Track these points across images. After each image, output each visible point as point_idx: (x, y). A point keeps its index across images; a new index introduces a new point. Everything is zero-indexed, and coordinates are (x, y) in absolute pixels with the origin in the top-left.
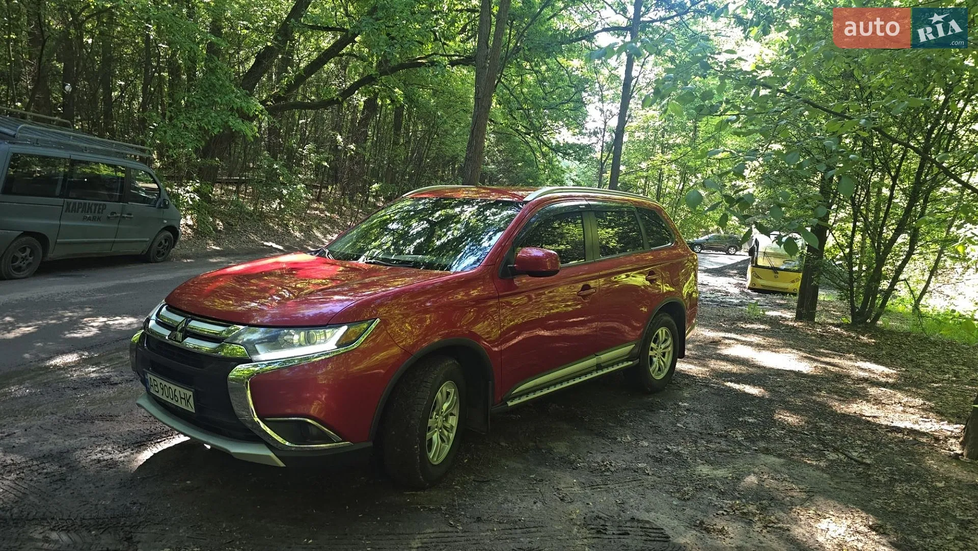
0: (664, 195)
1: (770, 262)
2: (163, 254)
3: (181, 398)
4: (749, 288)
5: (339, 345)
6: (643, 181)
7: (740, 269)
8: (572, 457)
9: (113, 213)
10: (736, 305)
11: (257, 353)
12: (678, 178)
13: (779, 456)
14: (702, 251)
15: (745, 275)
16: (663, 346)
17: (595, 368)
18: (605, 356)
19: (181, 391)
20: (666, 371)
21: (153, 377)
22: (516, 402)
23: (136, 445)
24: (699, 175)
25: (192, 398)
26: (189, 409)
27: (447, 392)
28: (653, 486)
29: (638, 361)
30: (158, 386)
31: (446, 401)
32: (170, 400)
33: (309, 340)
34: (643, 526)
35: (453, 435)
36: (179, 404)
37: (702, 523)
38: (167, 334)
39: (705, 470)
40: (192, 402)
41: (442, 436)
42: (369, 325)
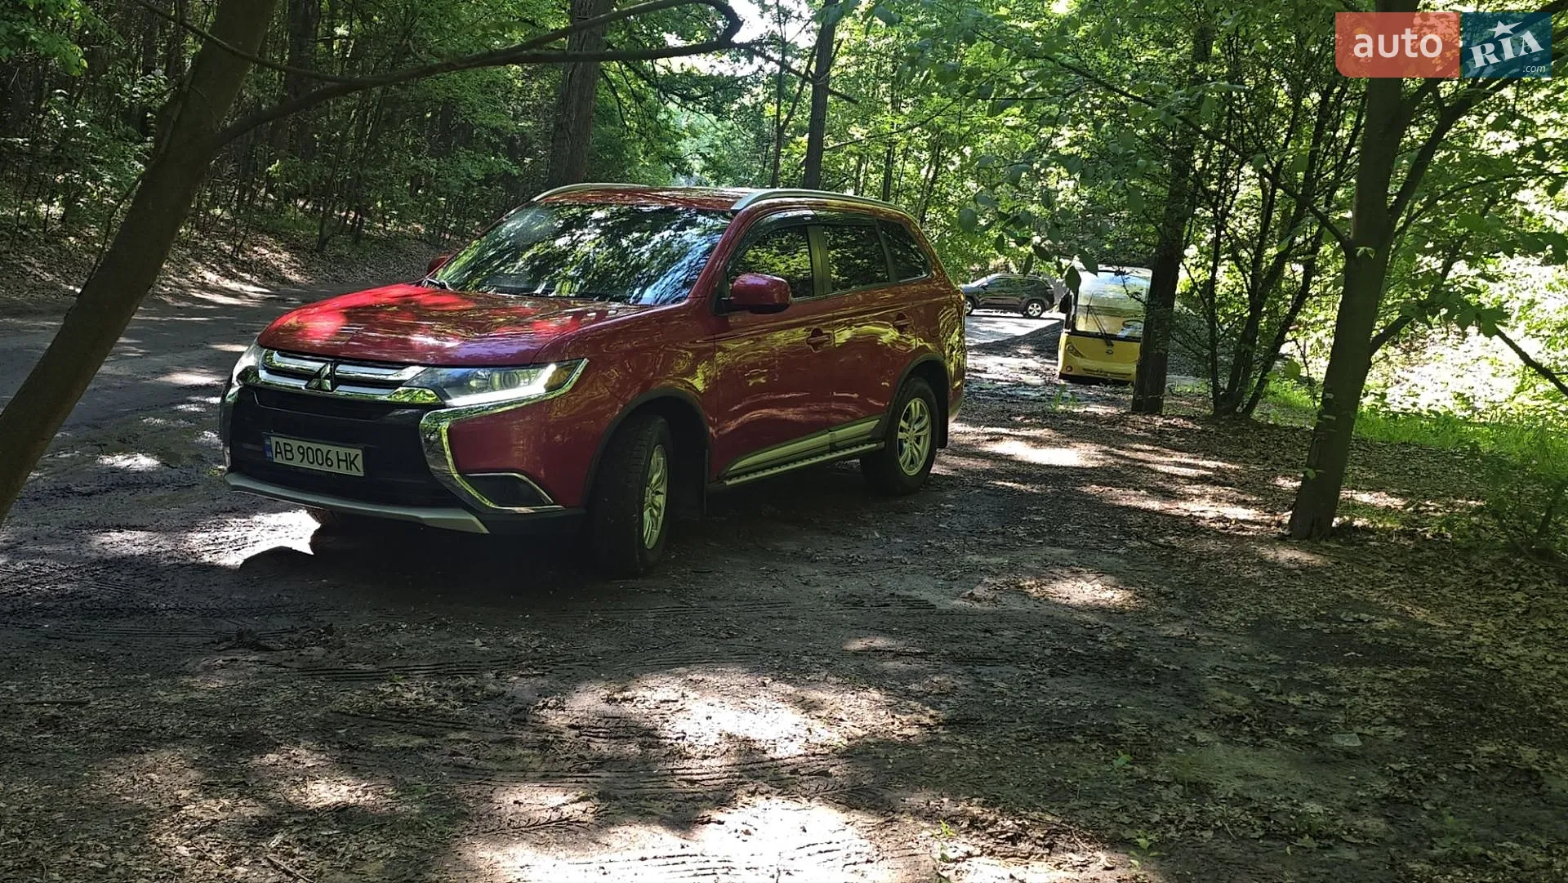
0: (898, 192)
1: (1099, 324)
3: (339, 460)
4: (1062, 376)
5: (549, 387)
6: (853, 161)
7: (1044, 344)
8: (808, 551)
10: (1034, 400)
12: (925, 155)
13: (1069, 547)
14: (975, 312)
15: (1056, 353)
16: (917, 427)
17: (829, 448)
18: (841, 433)
19: (335, 451)
20: (921, 463)
21: (282, 441)
22: (735, 481)
24: (968, 151)
25: (360, 458)
26: (354, 472)
27: (658, 460)
28: (913, 572)
29: (883, 444)
30: (292, 452)
31: (657, 471)
32: (315, 467)
33: (507, 383)
34: (905, 600)
35: (661, 518)
36: (334, 469)
37: (972, 594)
38: (301, 384)
39: (976, 558)
40: (359, 462)
41: (652, 515)
42: (577, 365)
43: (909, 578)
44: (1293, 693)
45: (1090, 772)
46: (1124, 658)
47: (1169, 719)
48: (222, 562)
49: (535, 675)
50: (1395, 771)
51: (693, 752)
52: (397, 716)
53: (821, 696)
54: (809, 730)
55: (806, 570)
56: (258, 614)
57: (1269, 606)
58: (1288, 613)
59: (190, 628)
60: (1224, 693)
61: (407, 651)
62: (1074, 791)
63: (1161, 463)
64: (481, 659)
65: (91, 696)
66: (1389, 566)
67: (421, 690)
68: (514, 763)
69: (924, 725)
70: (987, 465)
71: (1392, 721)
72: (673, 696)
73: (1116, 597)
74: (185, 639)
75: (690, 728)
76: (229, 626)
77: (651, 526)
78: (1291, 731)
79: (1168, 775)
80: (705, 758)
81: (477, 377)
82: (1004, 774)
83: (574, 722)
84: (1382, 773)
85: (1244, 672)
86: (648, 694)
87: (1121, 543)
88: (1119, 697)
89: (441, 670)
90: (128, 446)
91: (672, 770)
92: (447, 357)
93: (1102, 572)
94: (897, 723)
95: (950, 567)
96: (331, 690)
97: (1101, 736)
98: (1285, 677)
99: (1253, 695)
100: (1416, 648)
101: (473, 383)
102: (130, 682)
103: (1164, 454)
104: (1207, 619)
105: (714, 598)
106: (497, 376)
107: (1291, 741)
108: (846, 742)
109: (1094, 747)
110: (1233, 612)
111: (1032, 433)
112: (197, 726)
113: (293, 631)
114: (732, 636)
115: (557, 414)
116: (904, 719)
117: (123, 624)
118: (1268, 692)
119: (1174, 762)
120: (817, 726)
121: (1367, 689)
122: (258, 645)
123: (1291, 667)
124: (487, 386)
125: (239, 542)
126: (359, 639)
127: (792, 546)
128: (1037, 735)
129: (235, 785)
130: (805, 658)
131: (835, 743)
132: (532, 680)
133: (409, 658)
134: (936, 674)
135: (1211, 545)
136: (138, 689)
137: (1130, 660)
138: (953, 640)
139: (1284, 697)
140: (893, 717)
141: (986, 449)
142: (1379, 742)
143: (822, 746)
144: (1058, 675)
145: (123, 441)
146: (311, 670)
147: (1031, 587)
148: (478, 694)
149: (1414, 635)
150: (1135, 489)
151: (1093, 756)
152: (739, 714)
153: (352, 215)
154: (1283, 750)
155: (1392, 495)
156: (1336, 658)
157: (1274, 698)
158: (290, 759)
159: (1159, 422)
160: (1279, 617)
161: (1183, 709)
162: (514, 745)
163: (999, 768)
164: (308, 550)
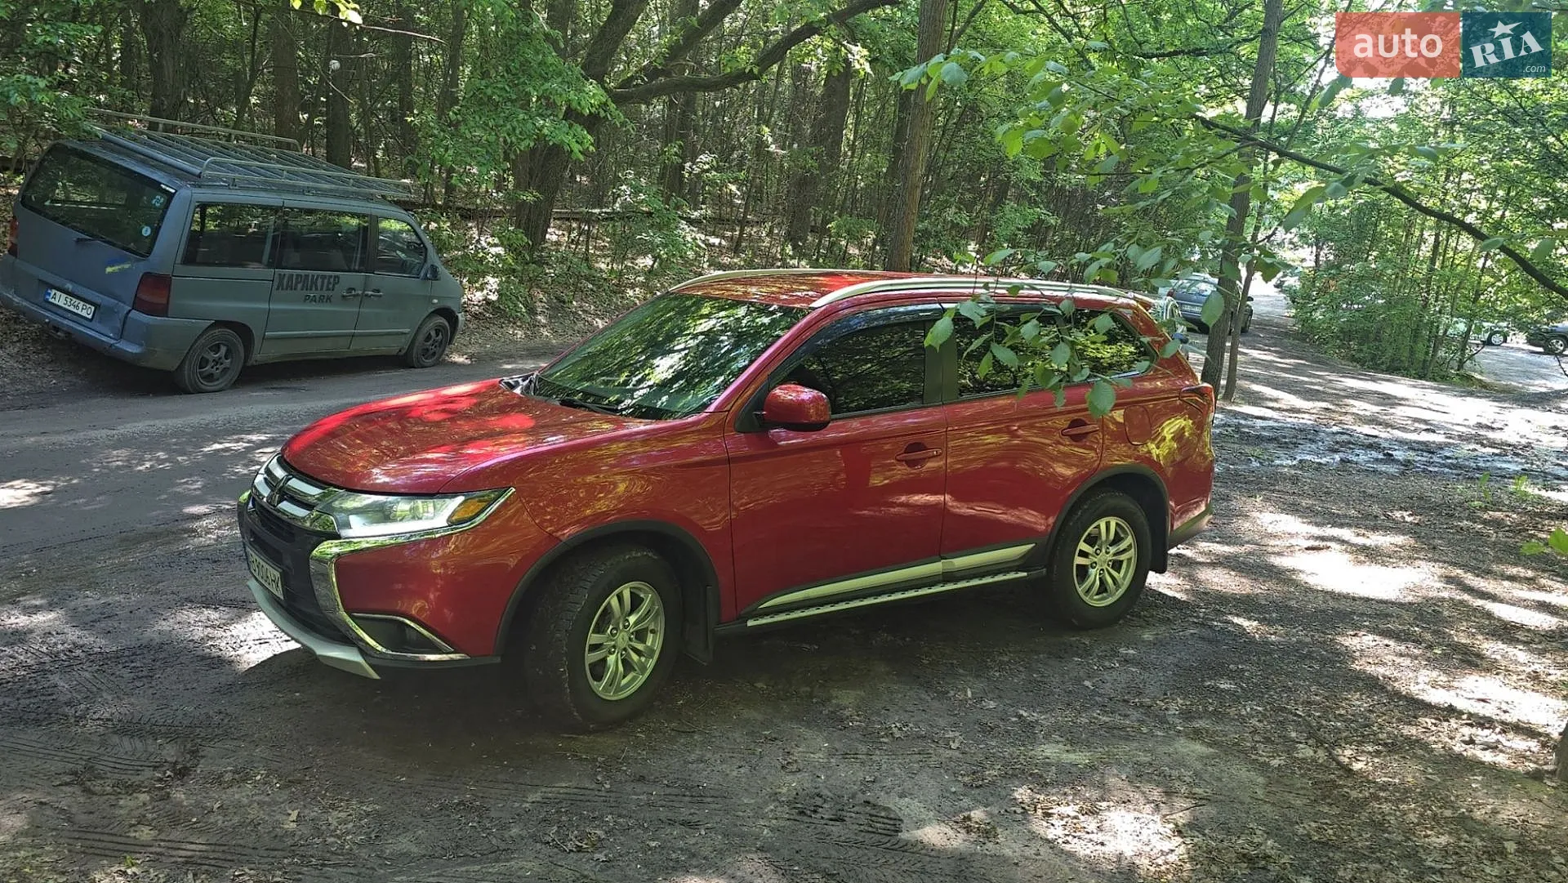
2: (434, 354)
3: (272, 580)
5: (452, 523)
9: (350, 289)
11: (348, 525)
13: (1213, 744)
17: (941, 578)
18: (963, 561)
20: (1119, 593)
22: (764, 621)
23: (257, 642)
25: (280, 581)
26: (279, 595)
27: (639, 598)
29: (1043, 572)
31: (635, 610)
32: (264, 582)
36: (271, 589)
37: (967, 820)
40: (280, 585)
42: (497, 495)
115: (460, 551)
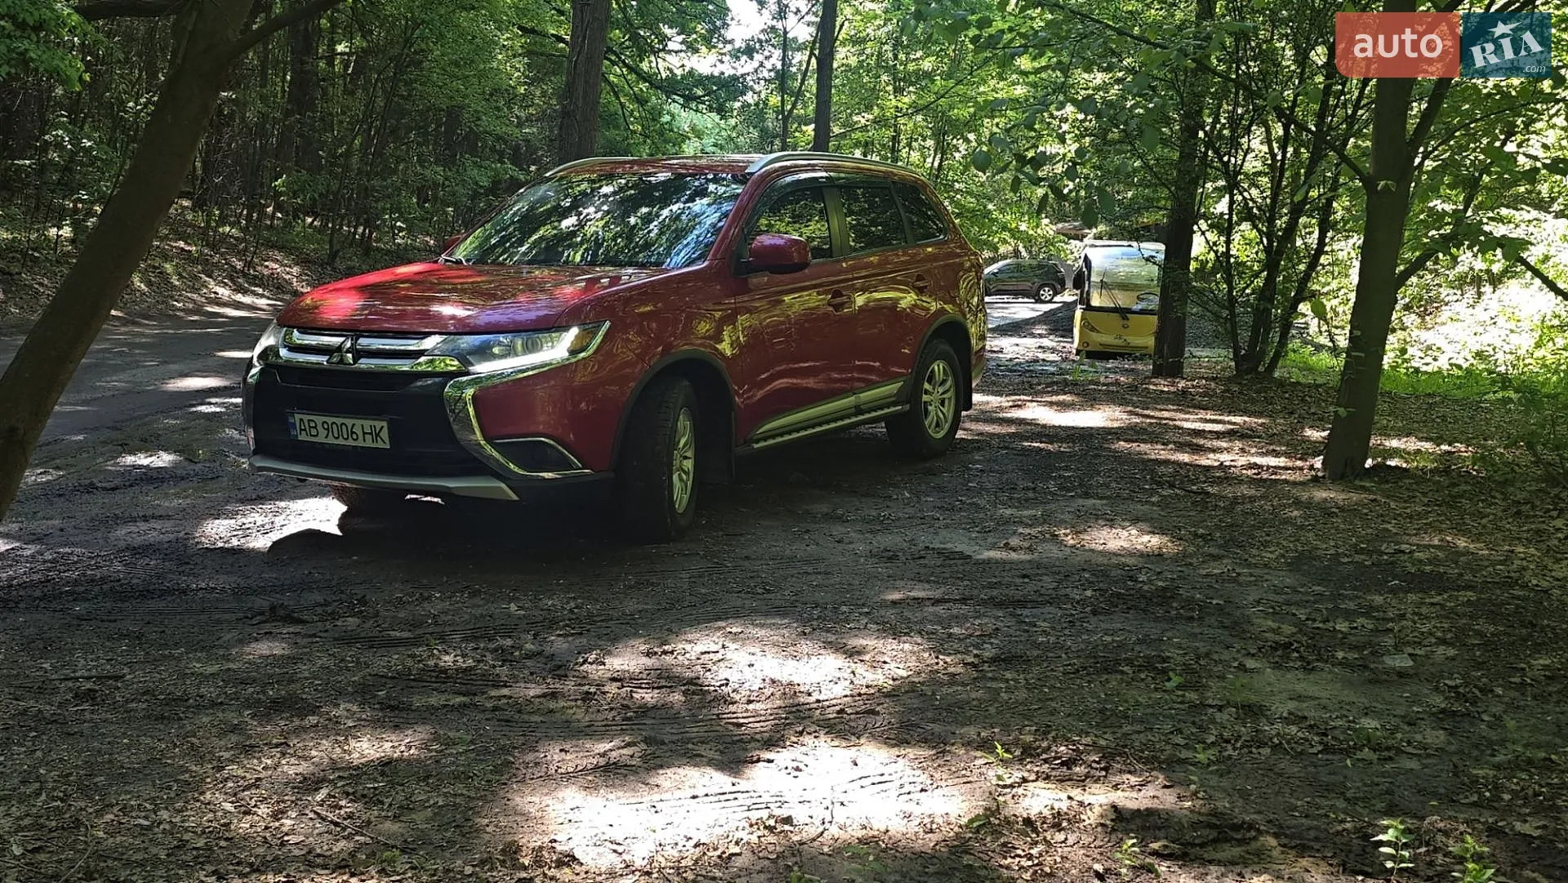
1: (1113, 298)
3: (364, 433)
4: (1078, 352)
5: (571, 351)
7: (1058, 323)
8: (840, 512)
10: (1053, 373)
13: (1101, 498)
16: (941, 390)
17: (854, 411)
18: (866, 396)
19: (361, 425)
20: (947, 426)
21: (306, 418)
22: (762, 444)
24: (972, 136)
25: (385, 430)
26: (380, 445)
27: (684, 424)
28: (947, 527)
29: (907, 407)
30: (315, 428)
31: (684, 435)
32: (341, 441)
33: (530, 348)
34: (940, 552)
35: (690, 484)
36: (360, 443)
37: (1007, 544)
38: (323, 359)
39: (1008, 512)
40: (385, 434)
41: (681, 479)
42: (599, 327)
43: (943, 532)
44: (1340, 620)
45: (1140, 699)
46: (1166, 596)
47: (1217, 649)
48: (251, 545)
49: (573, 634)
50: (1449, 687)
51: (737, 697)
52: (437, 677)
53: (864, 642)
54: (853, 672)
55: (838, 530)
56: (289, 590)
57: (1308, 543)
58: (1327, 548)
59: (220, 605)
60: (1270, 623)
61: (443, 617)
62: (1127, 717)
63: (1187, 420)
64: (519, 622)
65: (126, 670)
66: (1426, 500)
67: (459, 652)
68: (558, 715)
69: (968, 664)
70: (1012, 429)
71: (1443, 642)
72: (714, 648)
73: (1152, 541)
74: (217, 616)
75: (734, 677)
76: (262, 603)
77: (681, 489)
78: (1340, 655)
79: (1220, 699)
80: (750, 702)
81: (500, 344)
82: (1053, 704)
83: (615, 675)
84: (1437, 689)
85: (1288, 603)
86: (688, 647)
87: (1153, 492)
88: (1164, 631)
89: (478, 634)
90: (150, 444)
91: (718, 715)
92: (468, 325)
93: (1135, 521)
94: (941, 663)
95: (982, 520)
96: (367, 656)
97: (1149, 665)
98: (1331, 606)
99: (1300, 625)
100: (1461, 575)
101: (496, 350)
102: (164, 656)
103: (1189, 413)
104: (1246, 557)
105: (747, 558)
106: (519, 343)
107: (1340, 664)
108: (891, 682)
109: (1143, 676)
110: (1273, 549)
111: (1054, 398)
112: (235, 693)
113: (326, 604)
114: (769, 592)
115: (581, 378)
116: (948, 659)
117: (154, 604)
118: (1314, 620)
119: (1225, 688)
120: (860, 669)
121: (1414, 613)
122: (292, 618)
123: (1336, 597)
124: (510, 352)
125: (267, 527)
126: (393, 608)
127: (824, 508)
128: (1085, 668)
129: (277, 746)
130: (844, 608)
131: (880, 683)
132: (570, 639)
133: (445, 624)
134: (976, 618)
135: (1245, 490)
136: (174, 662)
137: (1172, 597)
138: (992, 586)
139: (1331, 624)
140: (937, 658)
141: (1009, 415)
142: (1431, 661)
143: (867, 687)
144: (1100, 613)
145: (146, 441)
146: (348, 639)
147: (1066, 535)
148: (517, 653)
149: (1456, 563)
150: (1164, 444)
151: (1142, 685)
152: (781, 661)
153: (360, 230)
154: (1333, 672)
155: (1421, 439)
156: (1381, 587)
157: (1321, 625)
158: (330, 720)
159: (1182, 384)
160: (1319, 552)
161: (1230, 640)
162: (556, 698)
163: (1048, 700)
164: (337, 532)
